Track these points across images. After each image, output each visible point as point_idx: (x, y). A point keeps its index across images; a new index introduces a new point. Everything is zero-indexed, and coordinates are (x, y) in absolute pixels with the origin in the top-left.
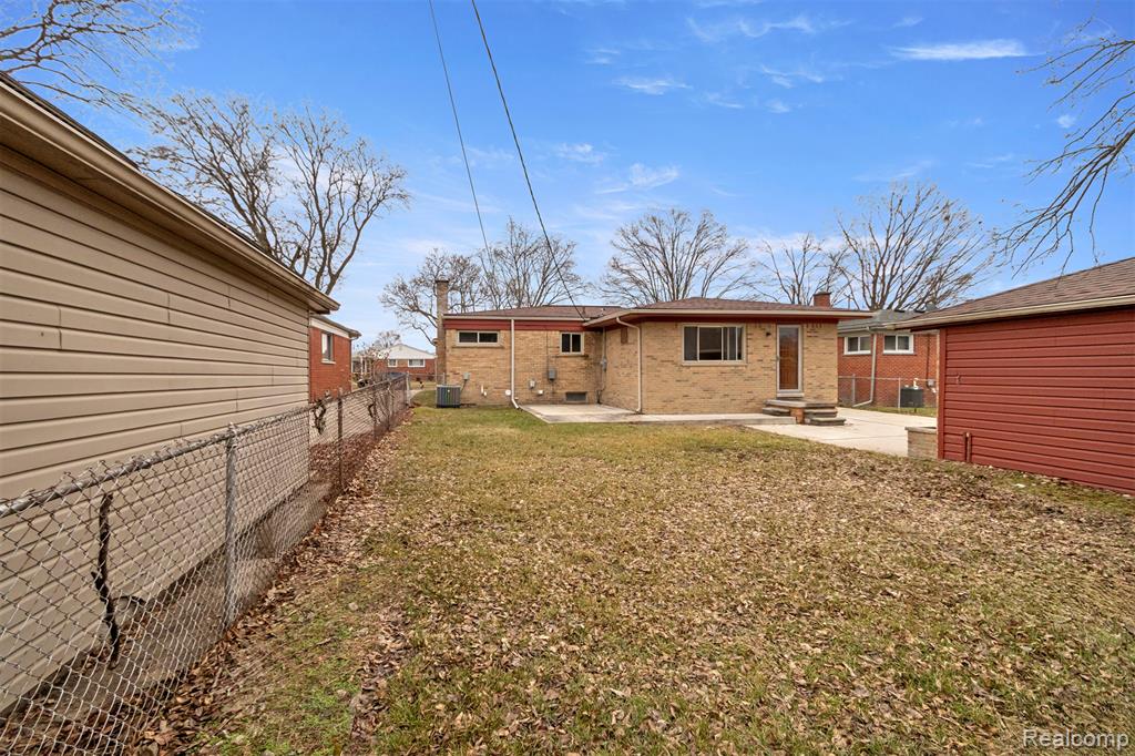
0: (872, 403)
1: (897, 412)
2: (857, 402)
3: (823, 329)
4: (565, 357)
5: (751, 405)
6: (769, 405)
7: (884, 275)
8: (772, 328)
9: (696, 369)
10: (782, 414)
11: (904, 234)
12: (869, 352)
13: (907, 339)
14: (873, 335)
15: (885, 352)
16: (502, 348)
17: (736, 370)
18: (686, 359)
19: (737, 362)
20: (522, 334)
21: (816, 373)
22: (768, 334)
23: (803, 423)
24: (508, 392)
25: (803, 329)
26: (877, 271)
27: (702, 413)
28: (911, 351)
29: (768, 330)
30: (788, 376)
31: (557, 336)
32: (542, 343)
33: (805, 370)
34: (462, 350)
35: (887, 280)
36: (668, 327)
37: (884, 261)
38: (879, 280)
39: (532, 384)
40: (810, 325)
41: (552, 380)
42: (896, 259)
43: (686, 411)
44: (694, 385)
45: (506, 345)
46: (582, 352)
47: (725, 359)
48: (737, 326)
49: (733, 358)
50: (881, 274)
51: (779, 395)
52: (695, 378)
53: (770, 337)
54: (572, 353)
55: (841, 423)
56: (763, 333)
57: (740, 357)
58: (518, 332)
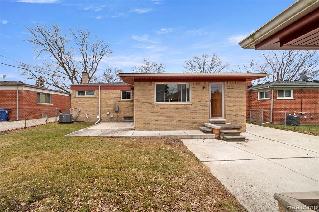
0: (272, 123)
2: (264, 122)
3: (237, 85)
4: (123, 101)
5: (194, 126)
6: (204, 126)
7: (281, 73)
8: (206, 84)
9: (162, 107)
10: (207, 132)
12: (269, 98)
13: (290, 92)
15: (278, 98)
16: (95, 98)
17: (185, 107)
18: (157, 101)
19: (186, 103)
20: (104, 92)
21: (233, 109)
22: (204, 87)
23: (219, 138)
24: (98, 117)
25: (225, 85)
26: (279, 71)
27: (166, 129)
28: (292, 97)
29: (204, 85)
30: (216, 110)
31: (119, 93)
32: (113, 96)
33: (226, 107)
34: (79, 99)
35: (283, 74)
36: (146, 84)
37: (282, 67)
38: (280, 74)
39: (108, 113)
40: (229, 83)
41: (117, 111)
42: (286, 66)
43: (157, 129)
44: (161, 114)
45: (97, 96)
46: (131, 99)
47: (180, 101)
48: (187, 85)
49: (184, 100)
50: (280, 72)
51: (211, 120)
52: (162, 111)
53: (204, 89)
54: (126, 100)
55: (242, 139)
56: (201, 87)
57: (188, 100)
58: (102, 91)
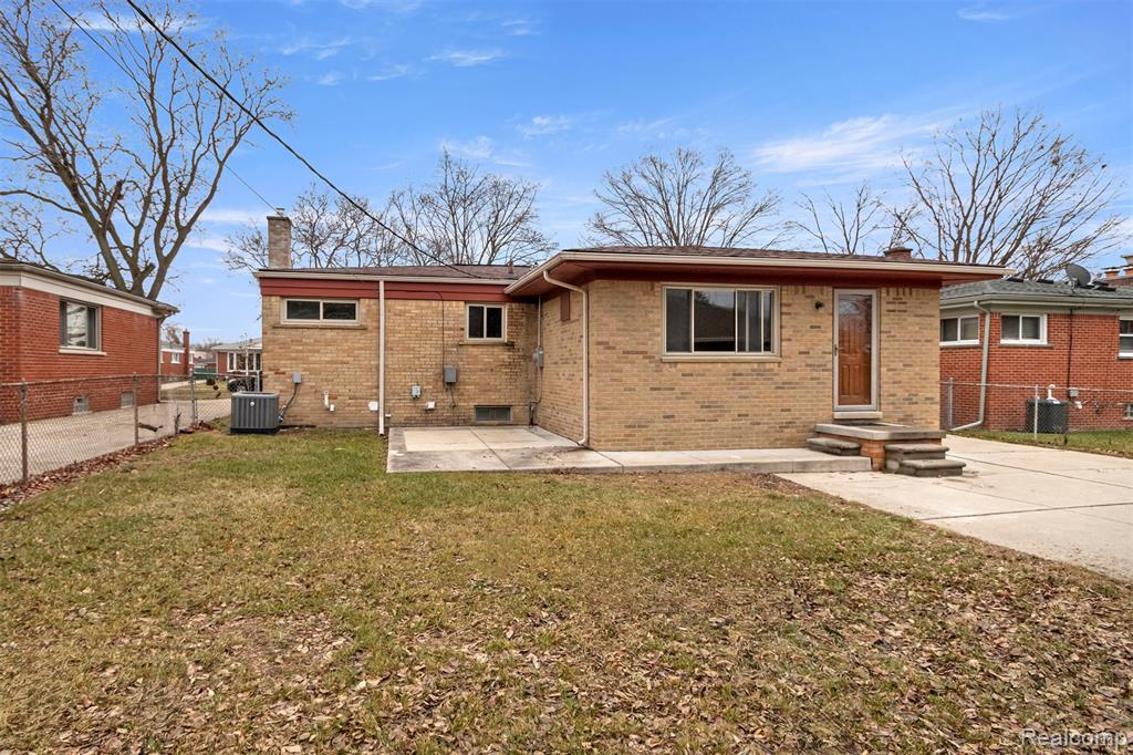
0: (983, 426)
1: (1031, 443)
2: (956, 423)
3: (914, 298)
4: (474, 345)
5: (788, 433)
6: (819, 434)
8: (824, 294)
9: (688, 368)
10: (844, 451)
11: (998, 183)
12: (976, 342)
13: (1036, 321)
14: (983, 315)
15: (1004, 342)
16: (363, 329)
17: (761, 372)
18: (668, 350)
19: (762, 355)
20: (398, 305)
21: (904, 377)
22: (819, 306)
23: (884, 469)
24: (373, 406)
25: (880, 298)
27: (699, 447)
28: (1043, 341)
29: (818, 298)
30: (856, 381)
31: (460, 311)
32: (433, 321)
33: (883, 369)
34: (294, 332)
36: (636, 289)
39: (416, 391)
40: (893, 291)
41: (450, 384)
43: (669, 445)
44: (684, 395)
45: (371, 324)
46: (505, 338)
47: (742, 349)
48: (764, 291)
49: (755, 348)
51: (838, 415)
52: (686, 385)
53: (821, 310)
54: (486, 339)
55: (955, 470)
56: (809, 304)
57: (768, 347)
58: (390, 302)
